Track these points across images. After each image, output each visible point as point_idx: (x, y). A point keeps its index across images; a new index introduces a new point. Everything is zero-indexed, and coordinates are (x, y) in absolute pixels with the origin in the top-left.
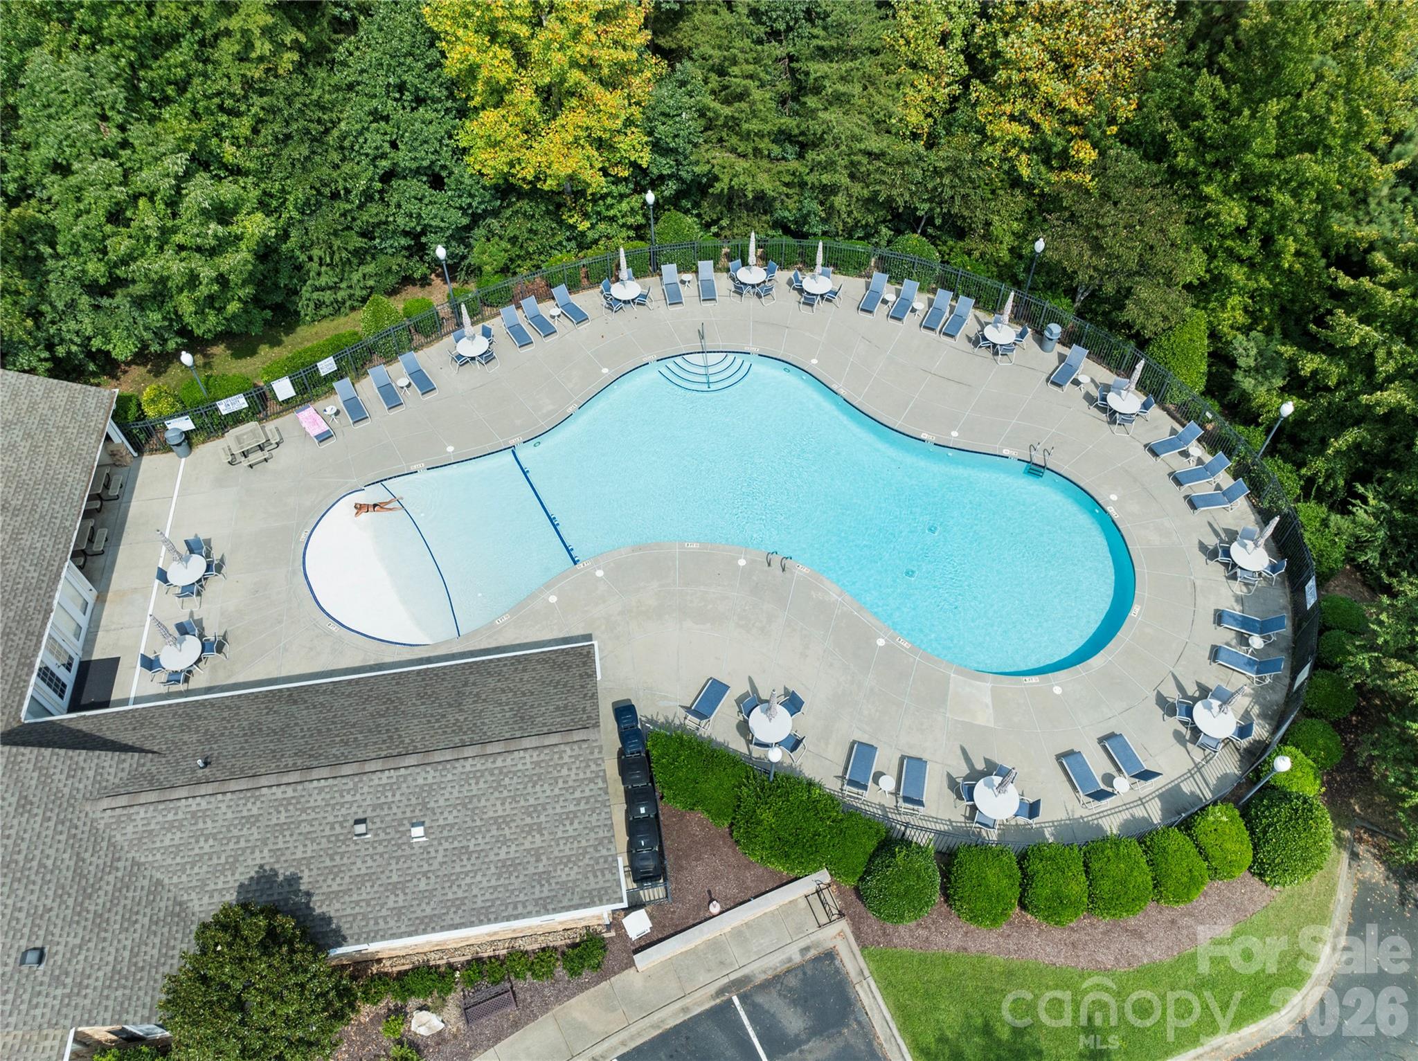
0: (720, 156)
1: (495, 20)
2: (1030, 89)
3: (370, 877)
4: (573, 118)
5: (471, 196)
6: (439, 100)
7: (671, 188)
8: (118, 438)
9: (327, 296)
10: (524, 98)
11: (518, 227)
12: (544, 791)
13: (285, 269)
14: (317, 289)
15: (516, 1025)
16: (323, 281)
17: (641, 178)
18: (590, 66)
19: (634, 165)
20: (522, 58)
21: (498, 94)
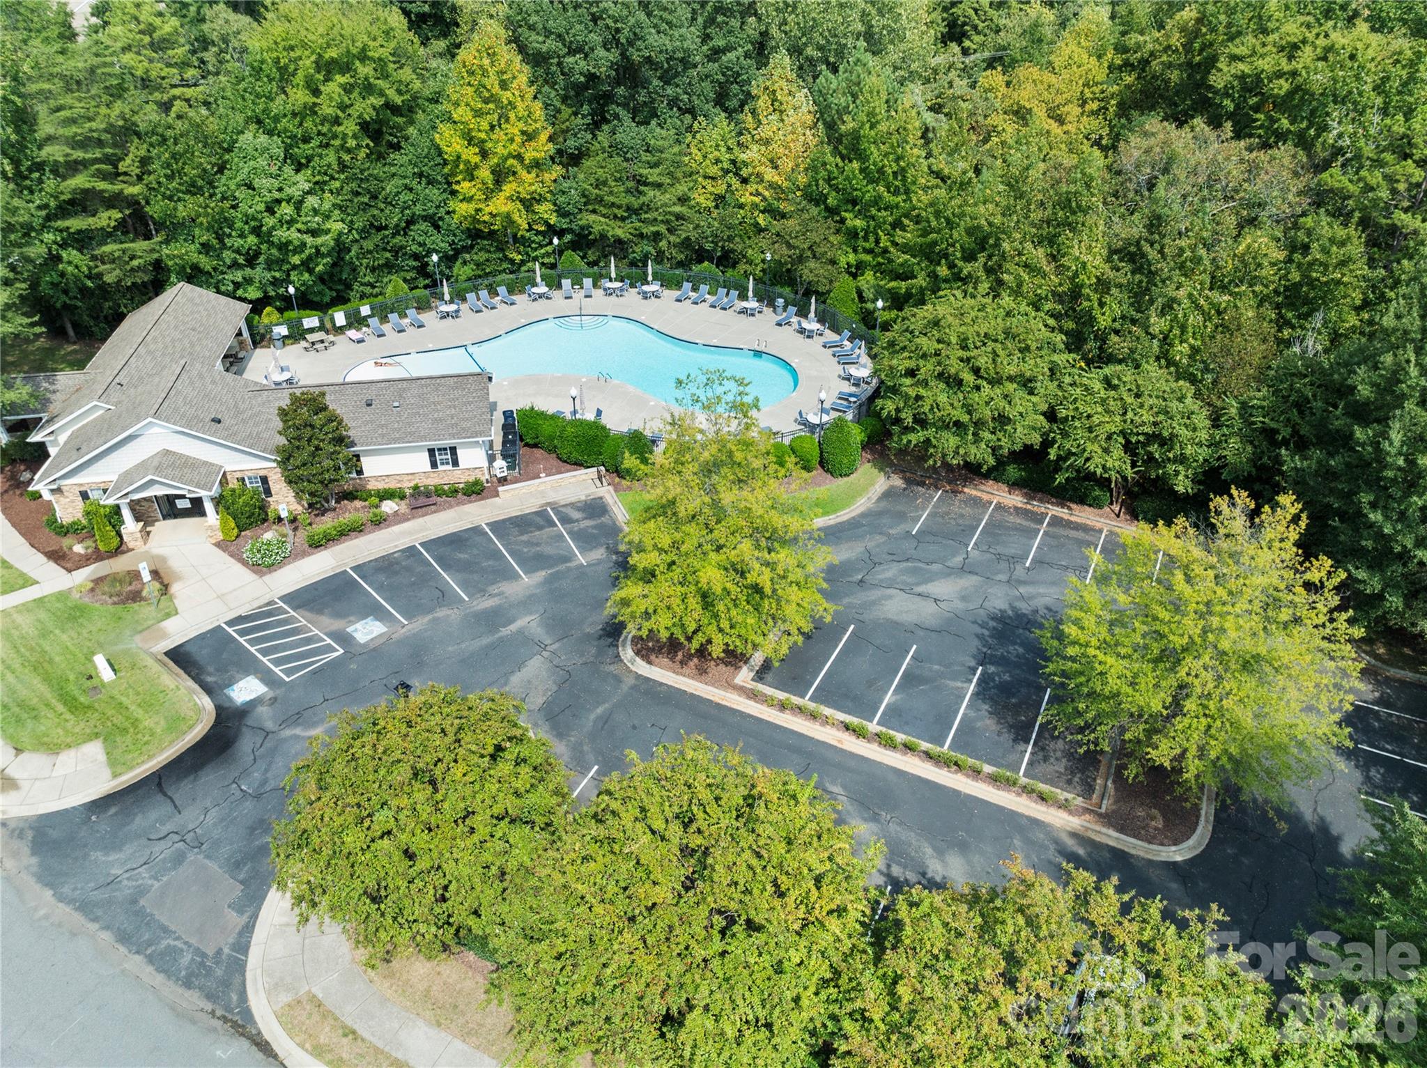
0: (593, 217)
1: (470, 130)
2: (760, 178)
3: (372, 422)
4: (509, 188)
5: (455, 235)
6: (440, 183)
7: (568, 237)
8: (246, 334)
9: (368, 290)
10: (485, 173)
11: (482, 256)
12: (458, 393)
13: (347, 269)
14: (362, 284)
15: (435, 512)
16: (367, 279)
17: (552, 230)
18: (520, 157)
19: (547, 223)
20: (484, 154)
21: (470, 175)
